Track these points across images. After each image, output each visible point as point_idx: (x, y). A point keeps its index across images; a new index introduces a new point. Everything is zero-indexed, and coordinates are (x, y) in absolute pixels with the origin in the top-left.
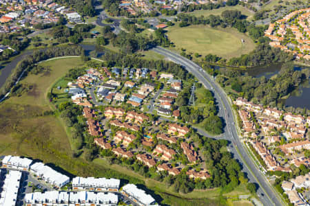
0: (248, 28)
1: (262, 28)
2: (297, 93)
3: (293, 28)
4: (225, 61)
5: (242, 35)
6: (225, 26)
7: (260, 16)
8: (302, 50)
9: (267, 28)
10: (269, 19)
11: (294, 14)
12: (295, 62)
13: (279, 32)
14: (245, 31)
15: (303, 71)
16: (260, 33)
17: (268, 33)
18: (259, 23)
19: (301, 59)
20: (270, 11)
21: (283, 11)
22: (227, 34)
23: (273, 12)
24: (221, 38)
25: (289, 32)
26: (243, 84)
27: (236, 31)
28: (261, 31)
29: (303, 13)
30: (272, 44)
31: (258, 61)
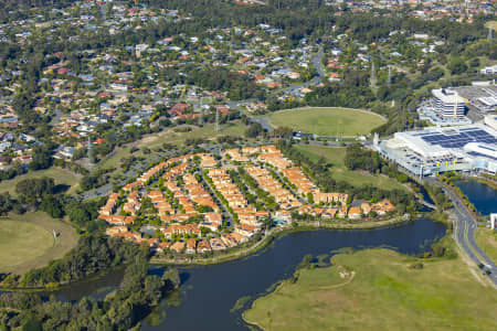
0: (66, 208)
1: (93, 204)
2: (154, 319)
3: (154, 196)
4: (17, 279)
5: (56, 223)
6: (23, 211)
7: (92, 183)
8: (169, 236)
9: (104, 202)
10: (110, 186)
11: (157, 168)
12: (154, 260)
13: (126, 208)
14: (62, 215)
15: (166, 275)
16: (89, 215)
17: (105, 212)
18: (90, 196)
19: (167, 252)
20: (112, 170)
21: (139, 166)
22: (26, 225)
23: (119, 171)
24: (12, 236)
25: (147, 203)
26: (45, 319)
27: (44, 216)
28: (90, 212)
29: (175, 165)
30: (111, 232)
31: (82, 269)
